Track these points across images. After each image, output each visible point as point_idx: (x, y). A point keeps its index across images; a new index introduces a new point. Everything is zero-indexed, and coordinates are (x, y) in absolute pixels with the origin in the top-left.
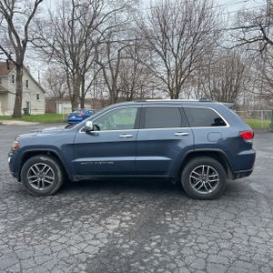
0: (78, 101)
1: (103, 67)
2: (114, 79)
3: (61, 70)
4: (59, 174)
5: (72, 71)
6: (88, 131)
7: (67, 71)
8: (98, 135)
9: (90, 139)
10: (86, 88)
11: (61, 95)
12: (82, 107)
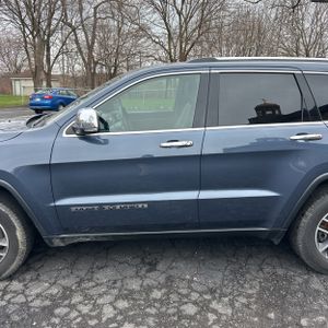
0: (43, 76)
1: (74, 30)
2: (90, 48)
3: (14, 31)
4: (20, 234)
5: (32, 33)
6: (85, 134)
7: (24, 32)
8: (106, 142)
9: (89, 153)
10: (52, 58)
11: (19, 69)
12: (49, 85)
